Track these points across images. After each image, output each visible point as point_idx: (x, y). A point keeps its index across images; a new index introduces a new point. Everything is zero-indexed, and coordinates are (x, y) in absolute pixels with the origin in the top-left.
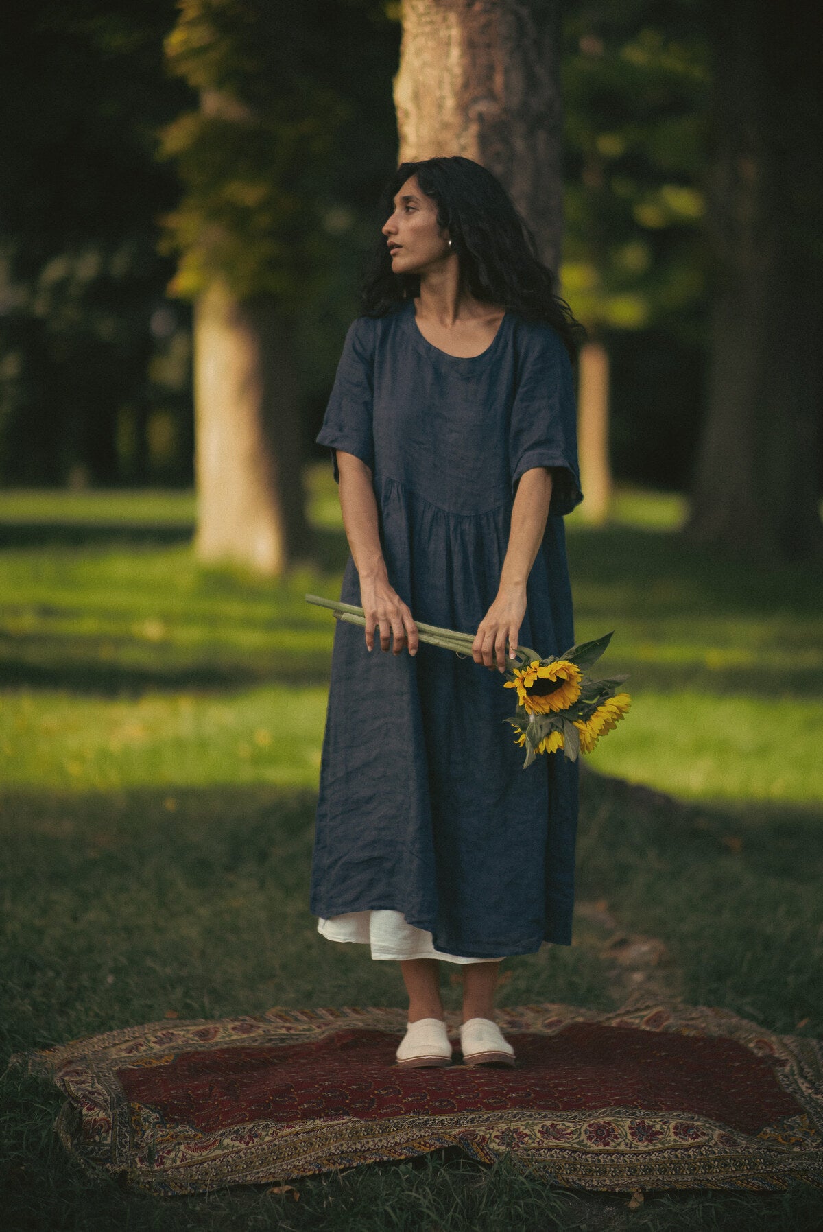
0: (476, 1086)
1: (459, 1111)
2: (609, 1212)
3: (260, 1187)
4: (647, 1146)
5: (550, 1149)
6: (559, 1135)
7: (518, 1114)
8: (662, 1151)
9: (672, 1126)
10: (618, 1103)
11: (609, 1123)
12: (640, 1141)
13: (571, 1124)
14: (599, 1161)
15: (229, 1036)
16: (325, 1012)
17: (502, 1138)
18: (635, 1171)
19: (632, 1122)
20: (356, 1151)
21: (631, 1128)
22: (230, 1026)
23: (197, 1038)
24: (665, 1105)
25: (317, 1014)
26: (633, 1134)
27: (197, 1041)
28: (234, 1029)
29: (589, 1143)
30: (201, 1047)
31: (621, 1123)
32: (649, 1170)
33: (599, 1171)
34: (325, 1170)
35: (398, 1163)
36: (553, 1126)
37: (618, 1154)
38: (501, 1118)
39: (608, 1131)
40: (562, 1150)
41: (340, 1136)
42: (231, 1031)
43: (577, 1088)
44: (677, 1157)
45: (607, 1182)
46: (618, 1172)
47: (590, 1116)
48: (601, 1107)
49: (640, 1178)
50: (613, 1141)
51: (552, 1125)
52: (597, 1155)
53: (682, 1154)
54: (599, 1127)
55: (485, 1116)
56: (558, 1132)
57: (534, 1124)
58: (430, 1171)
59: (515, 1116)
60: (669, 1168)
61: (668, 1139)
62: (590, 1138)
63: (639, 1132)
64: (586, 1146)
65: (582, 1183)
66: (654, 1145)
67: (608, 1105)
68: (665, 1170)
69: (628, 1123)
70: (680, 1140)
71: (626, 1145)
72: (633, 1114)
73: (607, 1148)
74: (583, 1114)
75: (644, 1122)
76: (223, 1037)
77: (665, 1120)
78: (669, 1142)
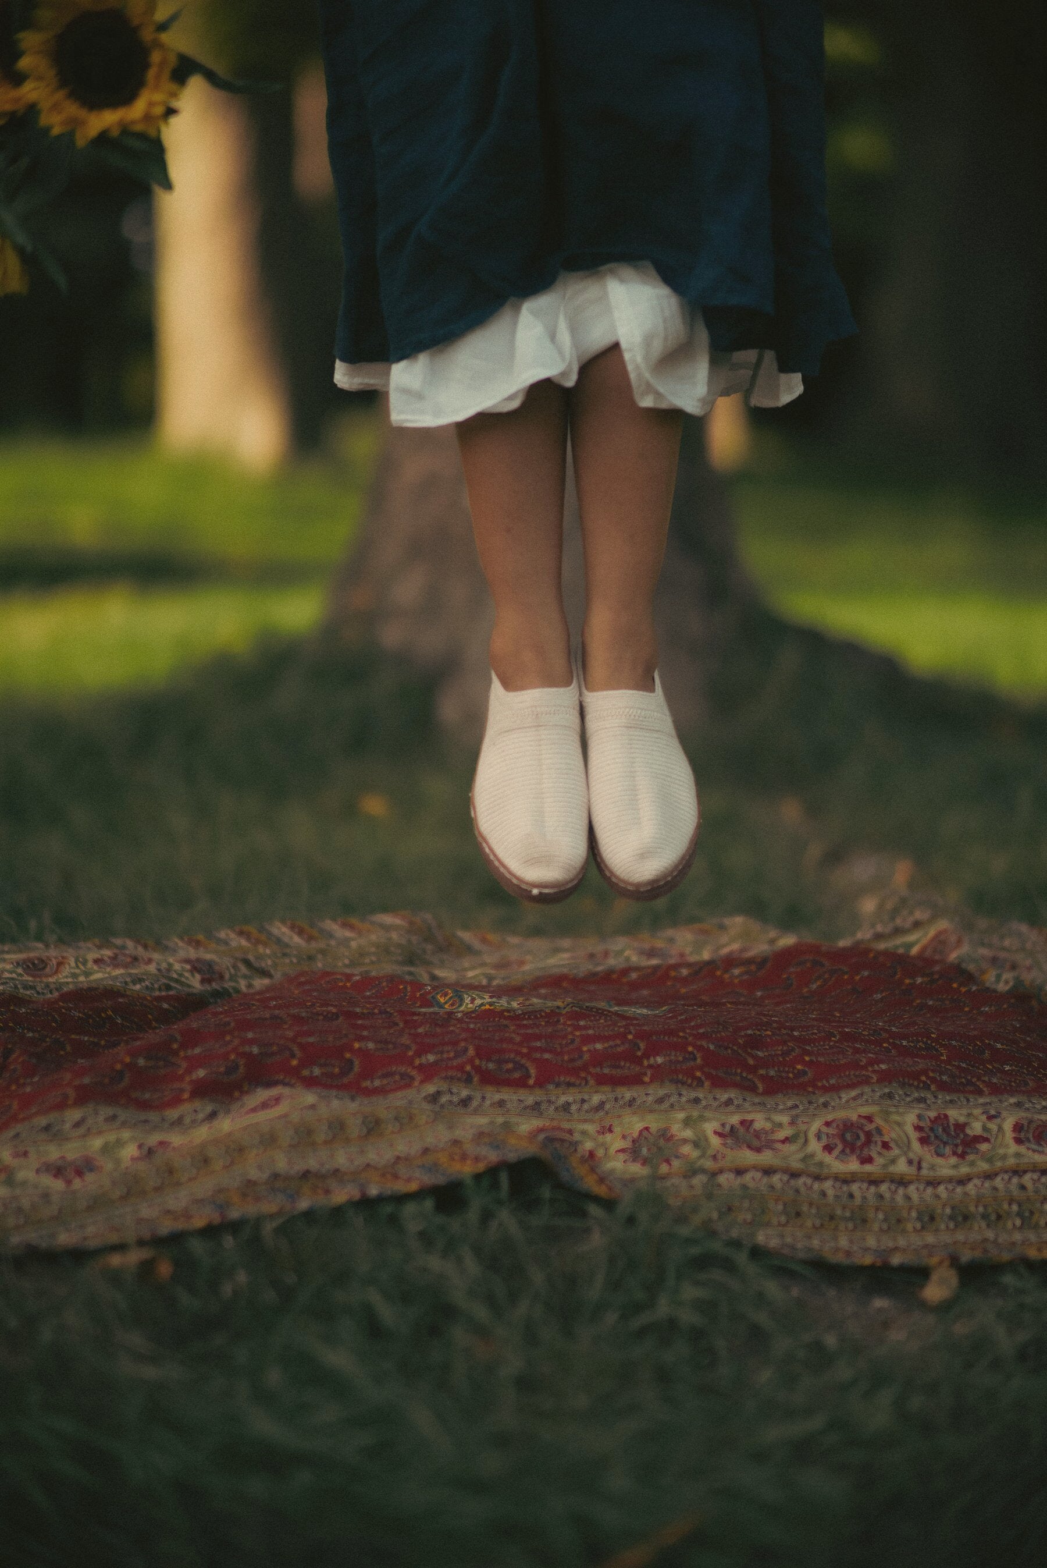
0: (578, 1040)
1: (540, 1084)
2: (880, 1310)
3: (79, 1255)
4: (955, 1167)
5: (739, 1172)
6: (759, 1142)
7: (668, 1096)
8: (989, 1176)
9: (1008, 1125)
10: (885, 1078)
11: (869, 1119)
12: (939, 1155)
13: (785, 1119)
14: (851, 1196)
15: (87, 974)
16: (284, 929)
17: (634, 1152)
18: (932, 1218)
19: (919, 1117)
20: (306, 1175)
21: (918, 1128)
22: (91, 956)
23: (20, 970)
24: (989, 1084)
25: (270, 934)
26: (923, 1141)
27: (20, 975)
28: (96, 961)
29: (828, 1159)
30: (25, 988)
31: (896, 1118)
32: (962, 1217)
33: (851, 1219)
34: (234, 1214)
35: (401, 1199)
36: (746, 1124)
37: (892, 1181)
38: (631, 1103)
39: (869, 1135)
40: (768, 1171)
41: (269, 1140)
42: (90, 964)
43: (793, 1050)
44: (1023, 1187)
45: (871, 1242)
46: (895, 1222)
47: (825, 1105)
48: (851, 1086)
49: (942, 1237)
50: (879, 1153)
51: (743, 1123)
52: (845, 1182)
53: (1034, 1181)
54: (847, 1126)
55: (596, 1099)
56: (757, 1135)
57: (702, 1118)
58: (473, 1215)
59: (660, 1101)
60: (1008, 1213)
61: (1001, 1151)
62: (828, 1149)
63: (936, 1137)
64: (821, 1164)
65: (816, 1243)
66: (972, 1164)
67: (866, 1081)
68: (999, 1217)
69: (910, 1118)
70: (1030, 1153)
71: (910, 1162)
72: (921, 1100)
73: (868, 1168)
74: (810, 1103)
75: (946, 1116)
76: (74, 976)
77: (993, 1112)
78: (1004, 1157)
